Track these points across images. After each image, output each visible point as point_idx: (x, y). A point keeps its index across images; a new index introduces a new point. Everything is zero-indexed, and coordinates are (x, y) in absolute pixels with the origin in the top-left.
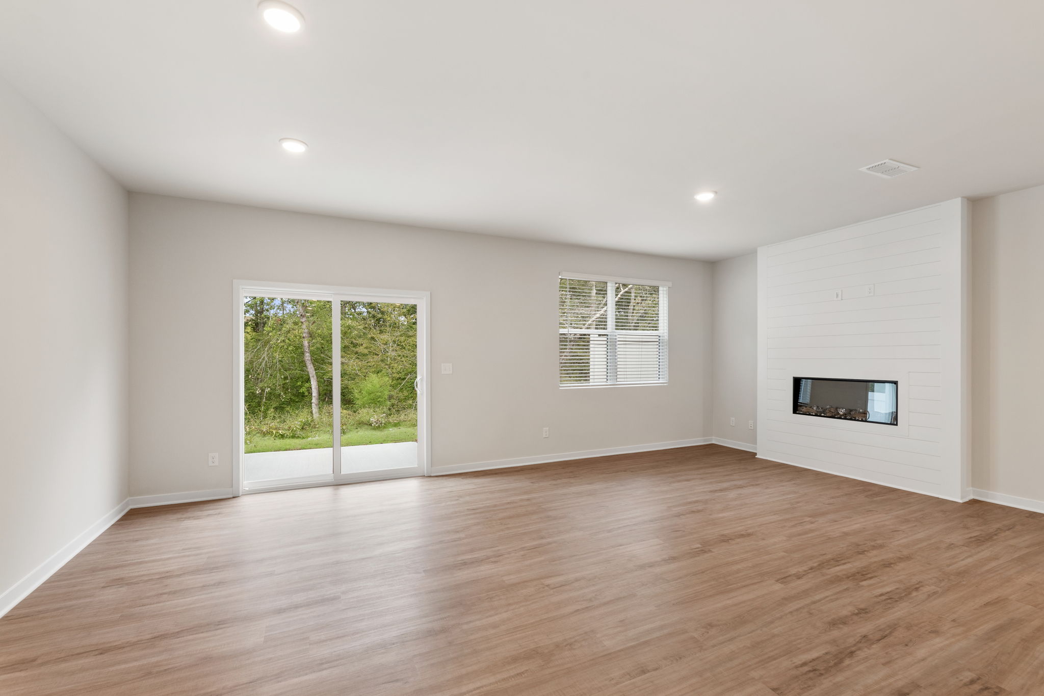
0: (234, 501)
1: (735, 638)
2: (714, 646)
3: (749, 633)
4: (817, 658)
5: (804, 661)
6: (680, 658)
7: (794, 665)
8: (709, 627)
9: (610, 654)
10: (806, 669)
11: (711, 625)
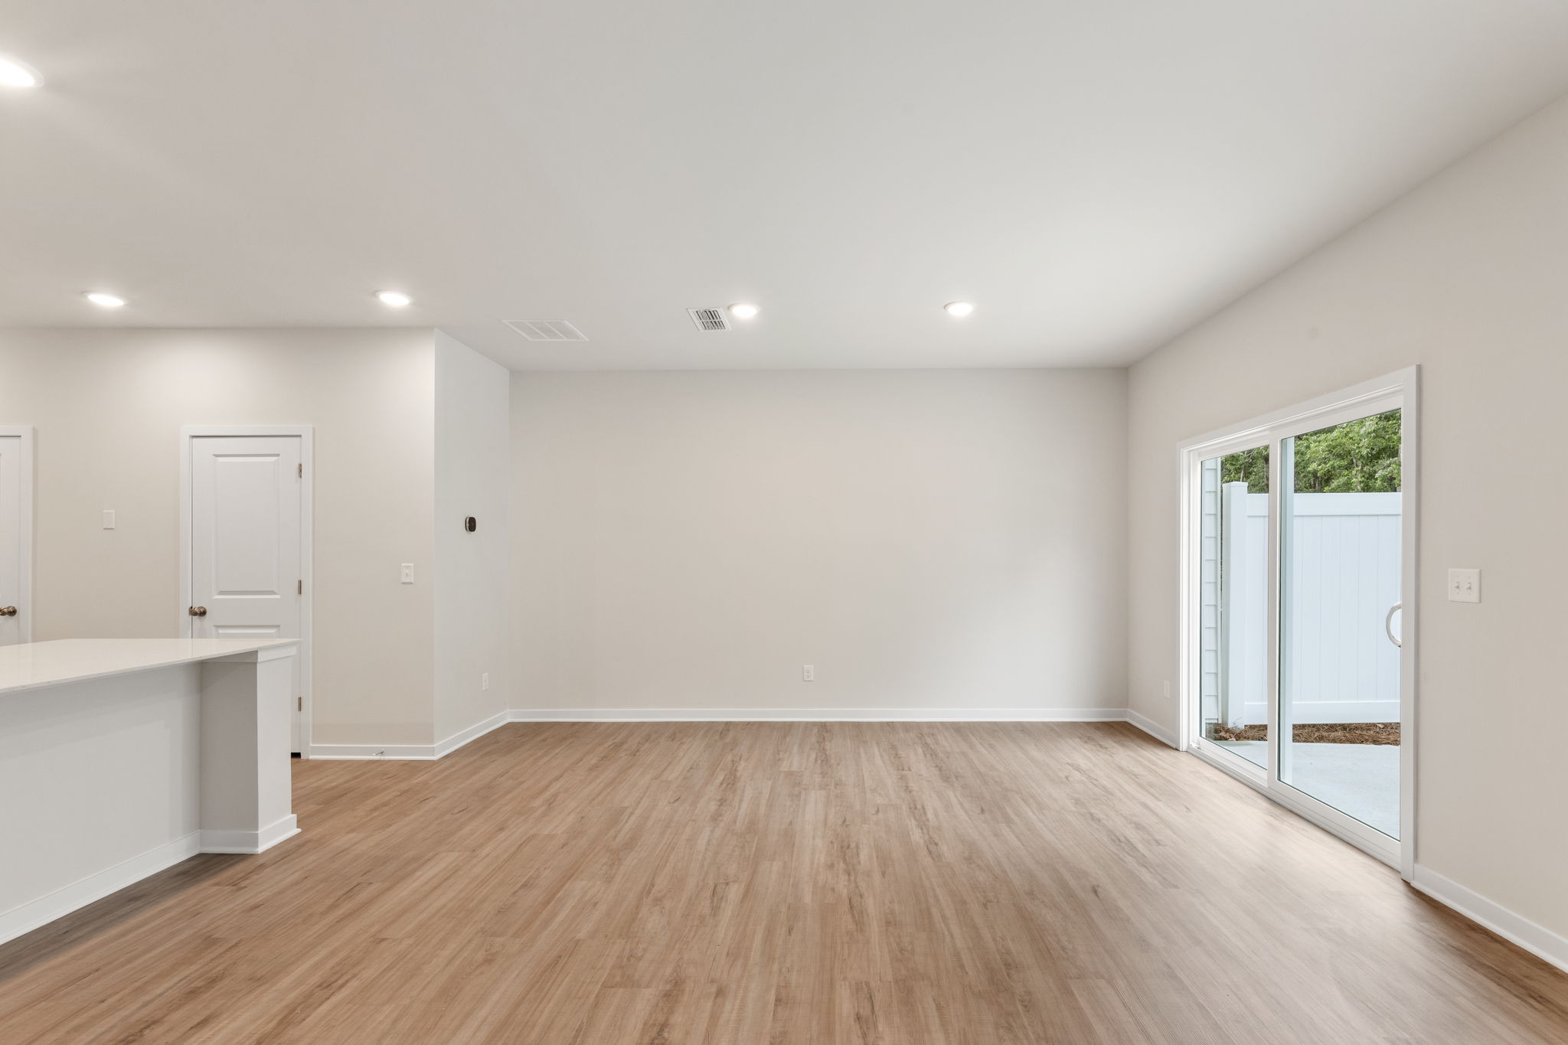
0: (1176, 752)
1: (447, 965)
2: (470, 941)
3: (428, 983)
4: (320, 1005)
5: (343, 990)
6: (499, 912)
7: (358, 976)
8: (489, 957)
9: (569, 879)
10: (340, 982)
11: (489, 961)
